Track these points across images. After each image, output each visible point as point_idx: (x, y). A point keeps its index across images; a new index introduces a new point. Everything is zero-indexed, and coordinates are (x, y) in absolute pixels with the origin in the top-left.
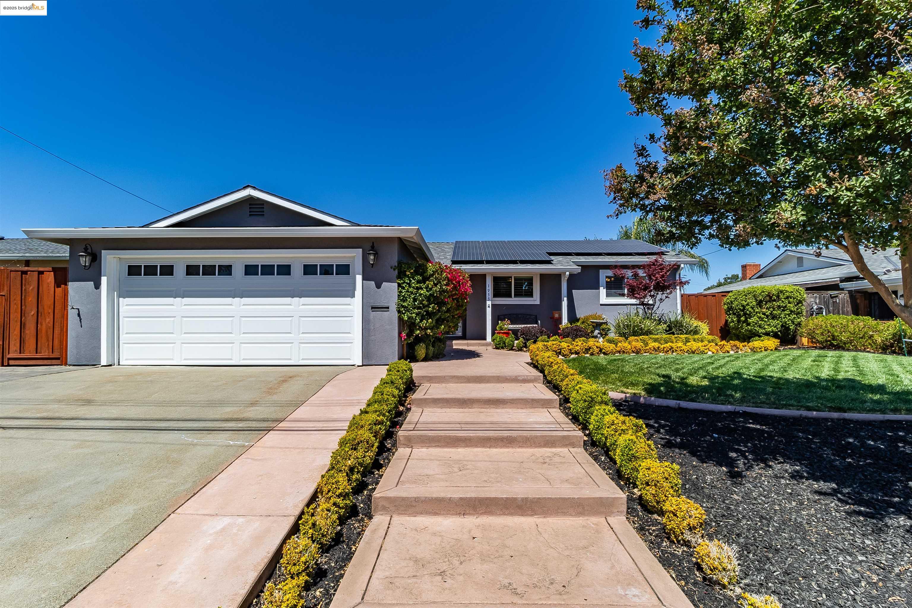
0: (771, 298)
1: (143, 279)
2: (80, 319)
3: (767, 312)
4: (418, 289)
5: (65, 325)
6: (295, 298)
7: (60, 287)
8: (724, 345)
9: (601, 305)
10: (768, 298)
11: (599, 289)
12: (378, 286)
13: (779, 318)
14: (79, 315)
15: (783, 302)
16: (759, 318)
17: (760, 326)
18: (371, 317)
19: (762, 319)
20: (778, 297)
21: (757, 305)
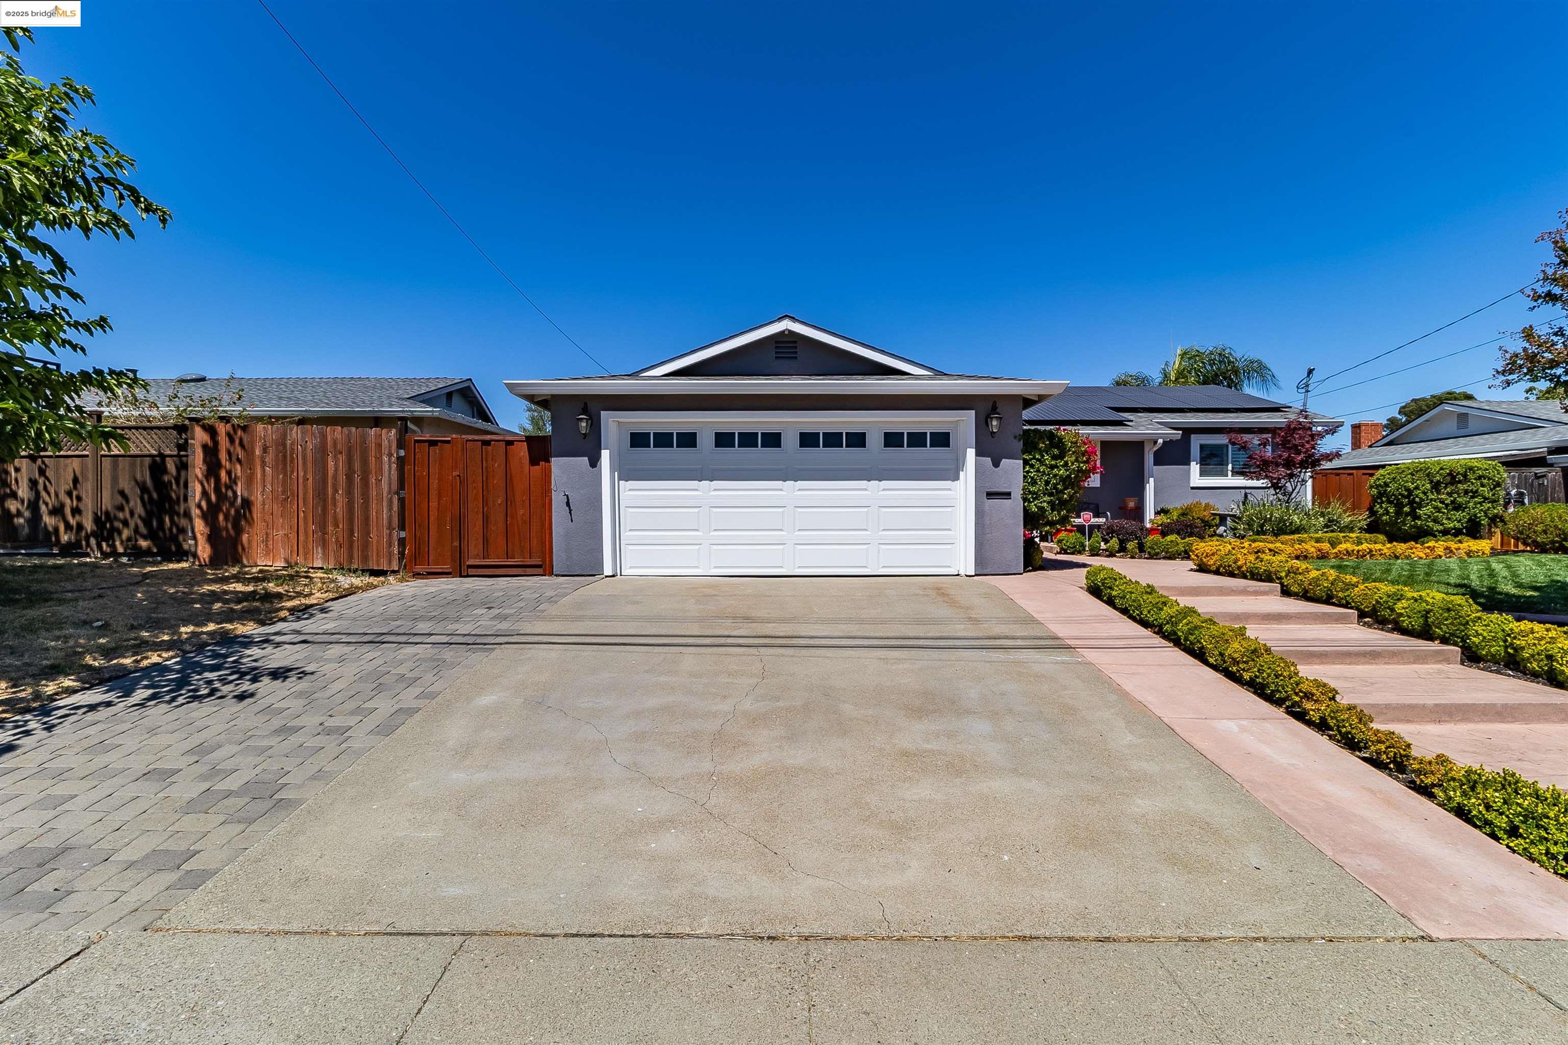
0: (1453, 478)
1: (652, 454)
2: (570, 511)
3: (1446, 499)
4: (1052, 467)
5: (547, 518)
6: (872, 482)
7: (539, 465)
8: (1434, 546)
9: (1193, 488)
10: (1448, 478)
11: (1189, 464)
12: (996, 464)
13: (1466, 508)
14: (568, 504)
15: (1472, 484)
16: (1435, 508)
17: (1435, 521)
18: (987, 508)
19: (1438, 510)
20: (1465, 476)
21: (1432, 488)
